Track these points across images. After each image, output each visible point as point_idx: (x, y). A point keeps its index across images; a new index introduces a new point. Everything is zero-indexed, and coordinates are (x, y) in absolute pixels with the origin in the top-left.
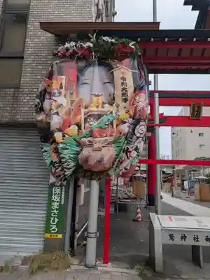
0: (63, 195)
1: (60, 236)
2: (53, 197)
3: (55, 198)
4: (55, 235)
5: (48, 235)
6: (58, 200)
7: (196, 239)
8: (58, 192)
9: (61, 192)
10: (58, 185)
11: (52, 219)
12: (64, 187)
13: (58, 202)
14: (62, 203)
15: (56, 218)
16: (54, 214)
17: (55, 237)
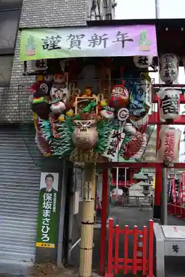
0: (55, 203)
1: (52, 246)
2: (44, 203)
3: (47, 205)
4: (47, 244)
5: (39, 244)
6: (50, 207)
8: (49, 198)
9: (53, 199)
11: (44, 227)
12: (55, 194)
13: (49, 209)
14: (54, 211)
15: (47, 227)
16: (46, 222)
17: (47, 246)
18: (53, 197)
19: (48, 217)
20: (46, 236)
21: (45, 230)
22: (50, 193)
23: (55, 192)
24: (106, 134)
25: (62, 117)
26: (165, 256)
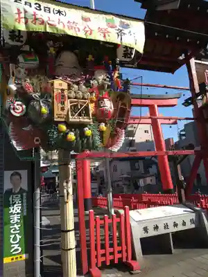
0: (25, 204)
2: (11, 208)
3: (14, 209)
4: (19, 256)
6: (19, 211)
7: (166, 226)
8: (17, 200)
9: (22, 200)
11: (13, 236)
12: (24, 194)
13: (18, 214)
14: (25, 214)
15: (17, 235)
16: (15, 230)
17: (19, 259)
18: (22, 197)
19: (17, 223)
20: (16, 246)
21: (15, 239)
22: (18, 193)
23: (24, 191)
26: (141, 239)
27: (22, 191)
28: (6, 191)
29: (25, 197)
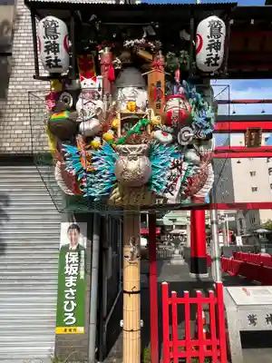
0: (82, 265)
1: (81, 330)
2: (67, 267)
3: (70, 270)
4: (72, 328)
5: (60, 330)
6: (75, 272)
8: (74, 259)
9: (79, 259)
10: (75, 248)
11: (67, 303)
13: (74, 275)
14: (82, 277)
15: (72, 302)
16: (70, 295)
17: (73, 332)
18: (79, 255)
19: (73, 288)
20: (70, 316)
21: (69, 306)
22: (75, 251)
23: (83, 249)
24: (162, 165)
25: (96, 141)
26: (241, 332)
27: (79, 248)
28: (63, 247)
29: (83, 256)
